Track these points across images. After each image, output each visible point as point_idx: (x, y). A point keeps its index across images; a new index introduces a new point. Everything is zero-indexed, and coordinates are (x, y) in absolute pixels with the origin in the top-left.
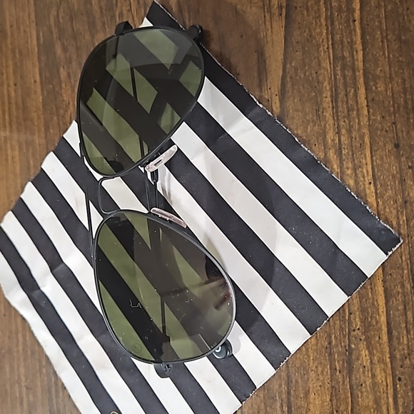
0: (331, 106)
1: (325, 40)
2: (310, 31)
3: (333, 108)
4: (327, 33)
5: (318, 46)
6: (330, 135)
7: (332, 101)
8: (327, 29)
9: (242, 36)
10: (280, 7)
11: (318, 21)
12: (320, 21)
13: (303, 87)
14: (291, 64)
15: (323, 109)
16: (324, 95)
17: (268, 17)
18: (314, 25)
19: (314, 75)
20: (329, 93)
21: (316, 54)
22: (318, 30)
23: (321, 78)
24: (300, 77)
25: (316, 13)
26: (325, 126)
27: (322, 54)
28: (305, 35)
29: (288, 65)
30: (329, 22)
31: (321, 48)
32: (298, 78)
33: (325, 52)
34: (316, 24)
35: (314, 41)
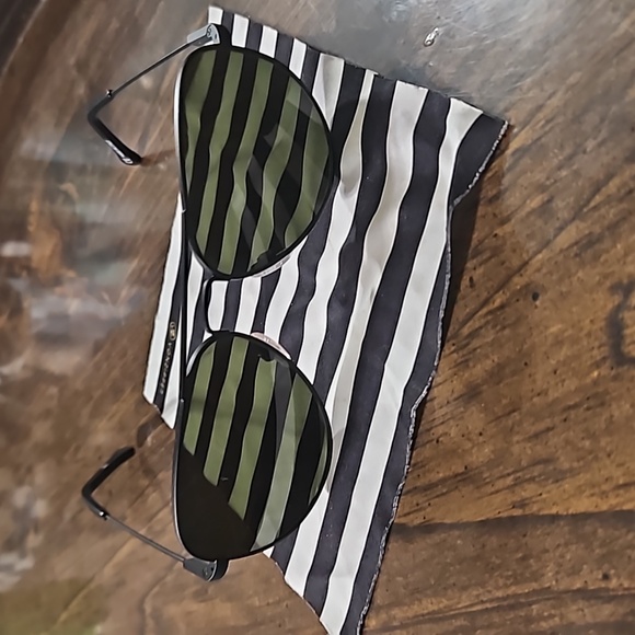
0: (426, 612)
1: (490, 597)
2: (499, 566)
3: (423, 615)
4: (498, 599)
5: (482, 584)
6: (398, 613)
7: (429, 614)
8: (504, 599)
9: (481, 434)
10: (522, 504)
11: (512, 580)
12: (511, 584)
13: (438, 564)
14: (459, 537)
15: (420, 601)
16: (434, 600)
17: (509, 481)
18: (506, 573)
19: (452, 581)
20: (435, 608)
21: (473, 582)
22: (501, 582)
23: (449, 592)
24: (446, 558)
25: (522, 574)
26: (405, 605)
27: (475, 593)
28: (494, 559)
29: (457, 533)
30: (512, 601)
31: (481, 590)
32: (446, 552)
33: (478, 596)
34: (508, 578)
35: (487, 575)
